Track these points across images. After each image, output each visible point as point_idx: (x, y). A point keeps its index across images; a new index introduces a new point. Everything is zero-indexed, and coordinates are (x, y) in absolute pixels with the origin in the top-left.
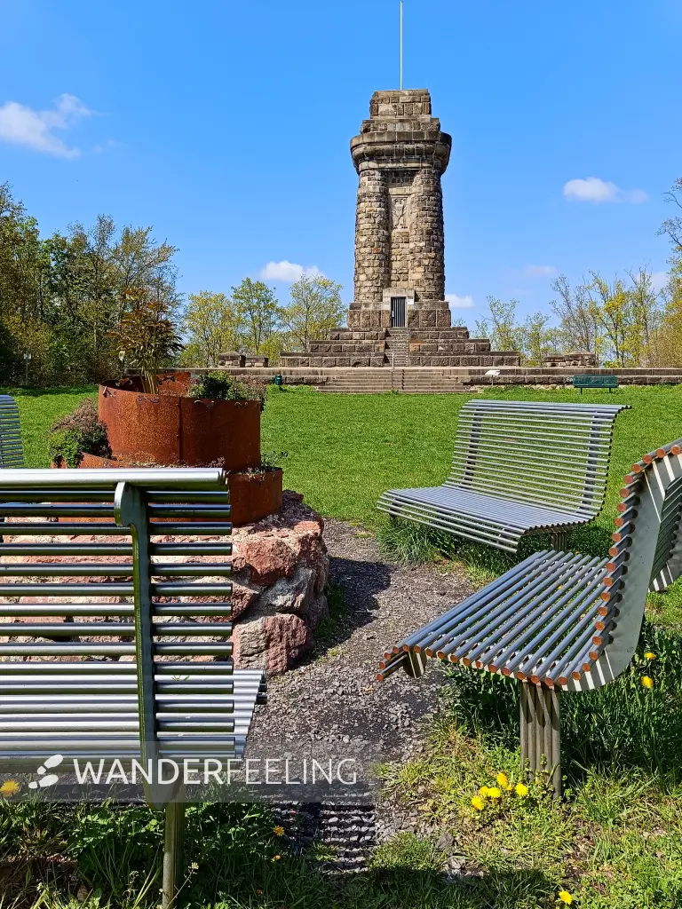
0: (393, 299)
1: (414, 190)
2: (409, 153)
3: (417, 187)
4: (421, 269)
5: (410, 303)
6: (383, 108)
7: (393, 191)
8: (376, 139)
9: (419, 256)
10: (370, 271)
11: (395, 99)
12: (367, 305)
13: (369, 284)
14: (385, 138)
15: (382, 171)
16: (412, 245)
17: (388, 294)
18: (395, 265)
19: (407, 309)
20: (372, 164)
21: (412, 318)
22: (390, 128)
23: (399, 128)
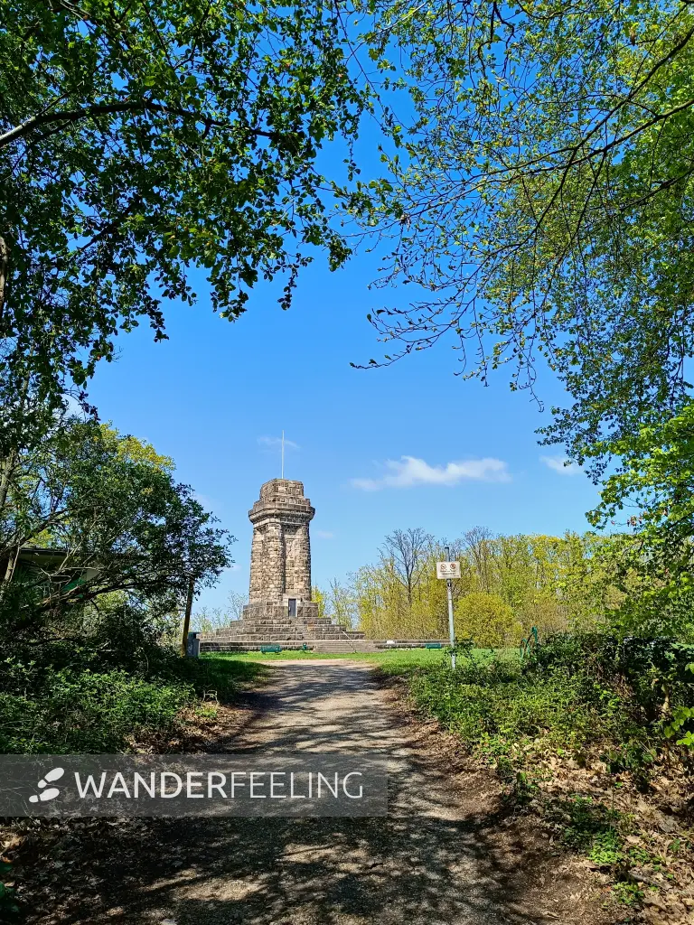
0: (290, 600)
1: (297, 537)
2: (297, 517)
3: (299, 535)
4: (303, 583)
5: (298, 602)
6: (280, 488)
7: (286, 536)
8: (283, 507)
9: (301, 575)
10: (277, 582)
11: (286, 485)
12: (276, 603)
13: (276, 590)
14: (287, 507)
15: (282, 525)
16: (296, 569)
17: (286, 597)
18: (288, 579)
19: (297, 605)
20: (277, 520)
21: (299, 611)
22: (286, 501)
23: (290, 502)
